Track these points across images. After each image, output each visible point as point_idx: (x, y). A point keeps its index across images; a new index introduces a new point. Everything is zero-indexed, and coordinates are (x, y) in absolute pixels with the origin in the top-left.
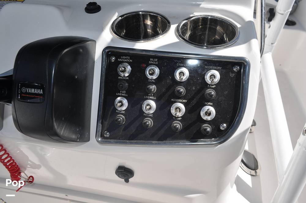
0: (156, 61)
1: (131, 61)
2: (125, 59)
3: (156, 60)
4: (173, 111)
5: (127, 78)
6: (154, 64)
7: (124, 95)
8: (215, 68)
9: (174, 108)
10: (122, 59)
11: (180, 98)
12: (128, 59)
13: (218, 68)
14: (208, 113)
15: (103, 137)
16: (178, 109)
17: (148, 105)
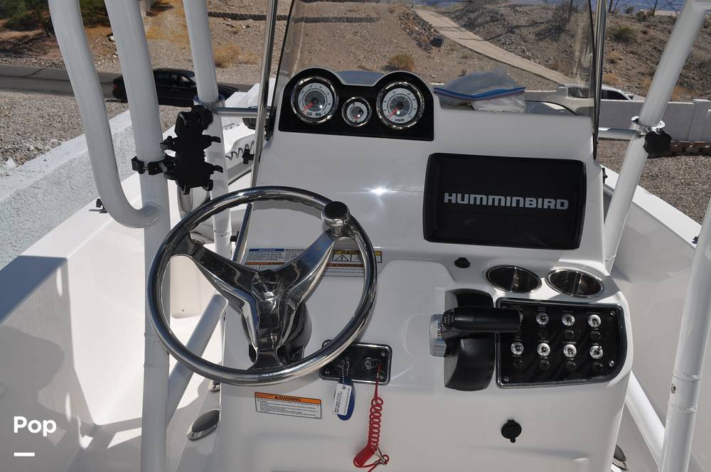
0: (544, 310)
3: (544, 308)
4: (566, 353)
6: (543, 312)
7: (519, 340)
8: (595, 313)
9: (567, 349)
11: (570, 341)
13: (598, 313)
14: (597, 352)
15: (503, 382)
16: (570, 350)
17: (543, 348)
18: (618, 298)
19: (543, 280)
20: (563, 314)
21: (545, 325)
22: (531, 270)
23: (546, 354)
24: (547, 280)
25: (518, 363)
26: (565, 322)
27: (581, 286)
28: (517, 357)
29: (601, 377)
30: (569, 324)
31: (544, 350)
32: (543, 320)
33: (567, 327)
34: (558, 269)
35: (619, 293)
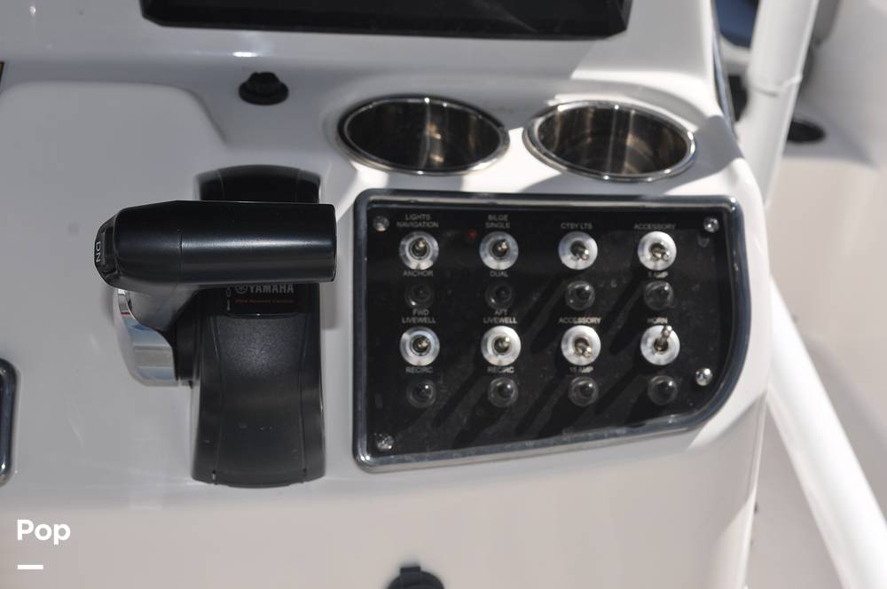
0: (504, 222)
1: (435, 225)
2: (418, 221)
3: (505, 217)
4: (569, 351)
5: (430, 273)
6: (502, 230)
7: (425, 320)
8: (660, 226)
9: (571, 340)
10: (408, 221)
11: (581, 314)
12: (425, 220)
13: (668, 226)
14: (661, 345)
15: (374, 451)
16: (581, 342)
17: (499, 341)
18: (733, 178)
19: (516, 135)
20: (560, 235)
21: (508, 270)
22: (480, 105)
23: (507, 360)
24: (528, 136)
25: (419, 391)
26: (569, 261)
27: (633, 152)
28: (421, 375)
29: (671, 419)
30: (581, 264)
31: (501, 347)
32: (501, 255)
33: (575, 275)
34: (565, 102)
35: (739, 164)
